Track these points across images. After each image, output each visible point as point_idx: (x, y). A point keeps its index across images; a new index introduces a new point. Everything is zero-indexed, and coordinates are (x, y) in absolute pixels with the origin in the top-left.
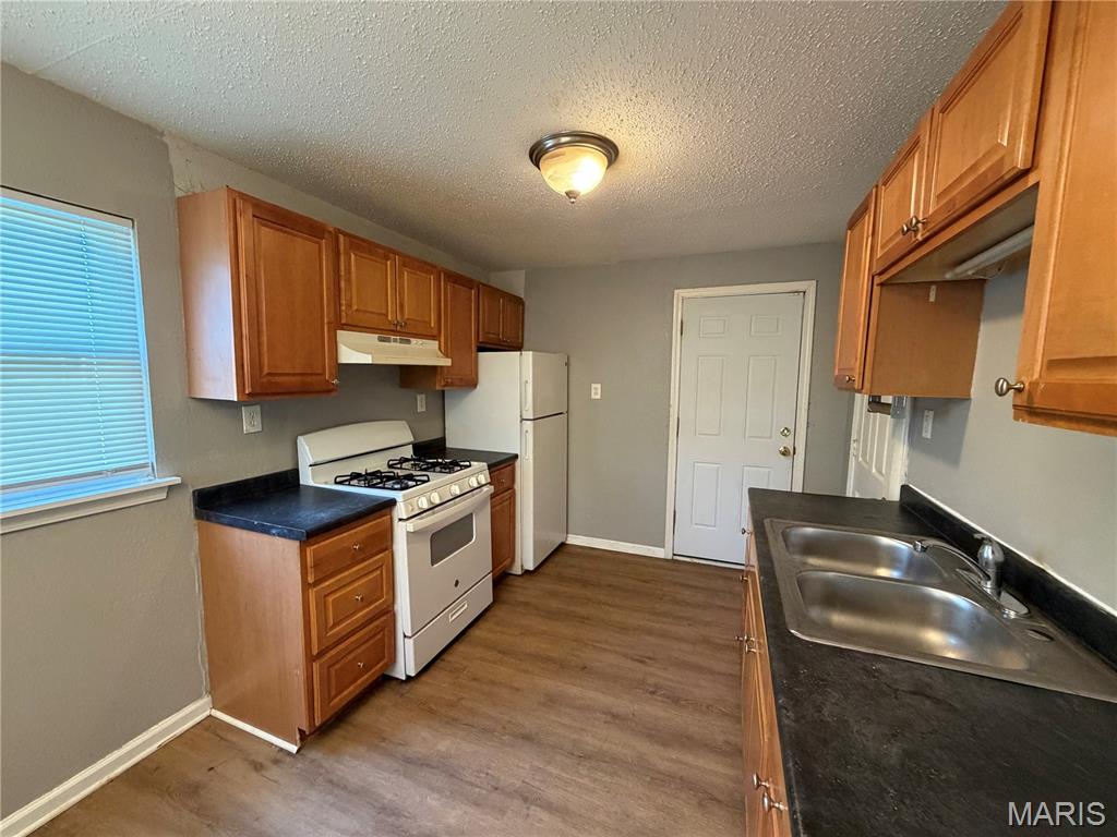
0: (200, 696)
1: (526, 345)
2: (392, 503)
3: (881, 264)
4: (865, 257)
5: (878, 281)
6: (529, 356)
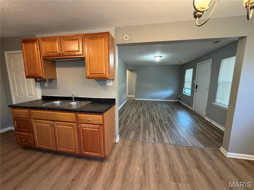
3: (46, 56)
4: (37, 52)
5: (43, 58)
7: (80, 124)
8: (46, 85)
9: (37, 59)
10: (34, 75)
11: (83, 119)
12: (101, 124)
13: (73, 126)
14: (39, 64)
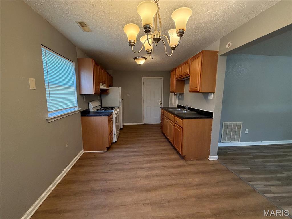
0: (82, 150)
1: (113, 86)
2: (113, 112)
3: (177, 77)
4: (174, 76)
6: (120, 88)
8: (180, 97)
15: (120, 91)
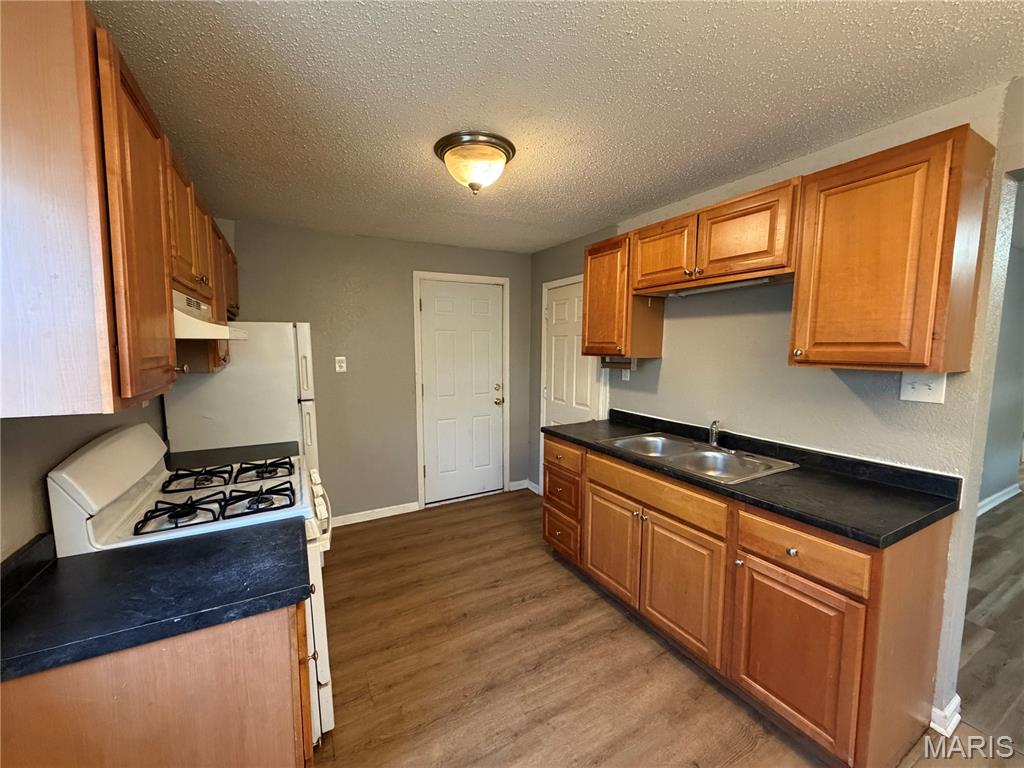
3: (645, 284)
4: (621, 277)
5: (635, 292)
6: (305, 328)
7: (743, 553)
8: (626, 376)
9: (618, 297)
10: (604, 345)
11: (762, 539)
12: (858, 593)
13: (712, 551)
14: (620, 312)
15: (307, 350)
